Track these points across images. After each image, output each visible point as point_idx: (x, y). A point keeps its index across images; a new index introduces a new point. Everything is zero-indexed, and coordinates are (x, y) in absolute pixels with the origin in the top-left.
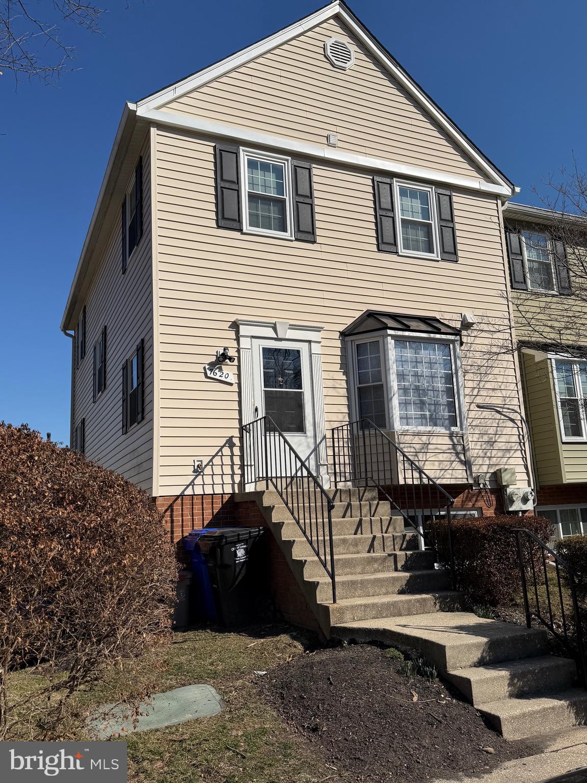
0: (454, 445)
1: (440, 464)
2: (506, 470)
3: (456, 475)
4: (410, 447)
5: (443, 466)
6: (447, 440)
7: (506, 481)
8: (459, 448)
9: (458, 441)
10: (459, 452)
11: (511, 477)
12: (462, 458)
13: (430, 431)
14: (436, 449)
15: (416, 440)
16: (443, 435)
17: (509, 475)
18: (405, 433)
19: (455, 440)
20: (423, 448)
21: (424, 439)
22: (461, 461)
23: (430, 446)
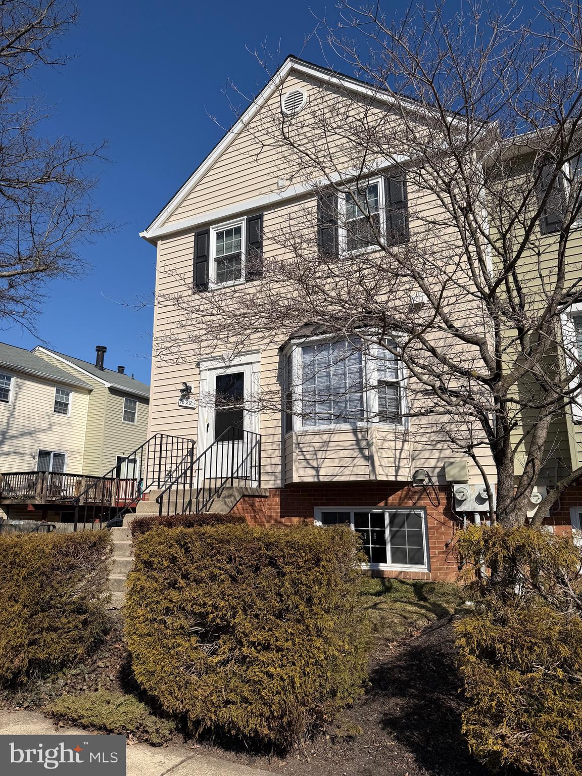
0: (358, 441)
1: (340, 461)
2: (452, 463)
3: (357, 472)
4: (310, 446)
5: (343, 463)
6: (351, 436)
7: (452, 476)
8: (364, 443)
9: (362, 437)
10: (362, 447)
11: (460, 471)
12: (367, 453)
13: (330, 429)
14: (338, 446)
15: (317, 438)
16: (346, 432)
17: (457, 469)
18: (304, 434)
19: (360, 436)
20: (323, 446)
21: (325, 437)
22: (365, 457)
23: (331, 444)
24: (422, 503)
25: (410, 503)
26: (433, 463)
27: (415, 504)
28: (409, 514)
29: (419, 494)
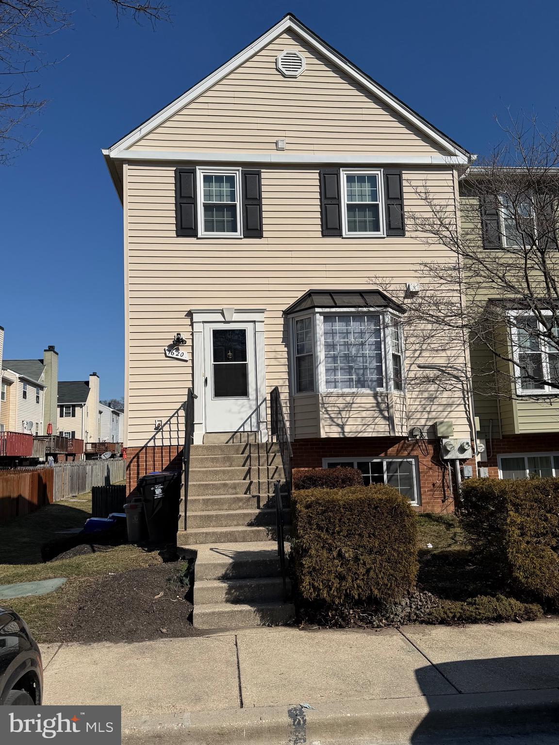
0: (378, 404)
1: (362, 420)
2: (441, 423)
3: (379, 429)
4: (334, 406)
5: (365, 421)
6: (371, 400)
7: (442, 433)
8: (383, 406)
9: (382, 400)
10: (382, 409)
11: (447, 429)
12: (386, 414)
13: (354, 392)
14: (360, 407)
15: (341, 400)
16: (368, 395)
17: (445, 428)
18: (329, 395)
19: (379, 399)
20: (347, 407)
21: (348, 399)
22: (384, 417)
23: (354, 405)
24: (415, 453)
25: (406, 453)
26: (423, 422)
27: (409, 454)
28: (402, 462)
29: (412, 446)
